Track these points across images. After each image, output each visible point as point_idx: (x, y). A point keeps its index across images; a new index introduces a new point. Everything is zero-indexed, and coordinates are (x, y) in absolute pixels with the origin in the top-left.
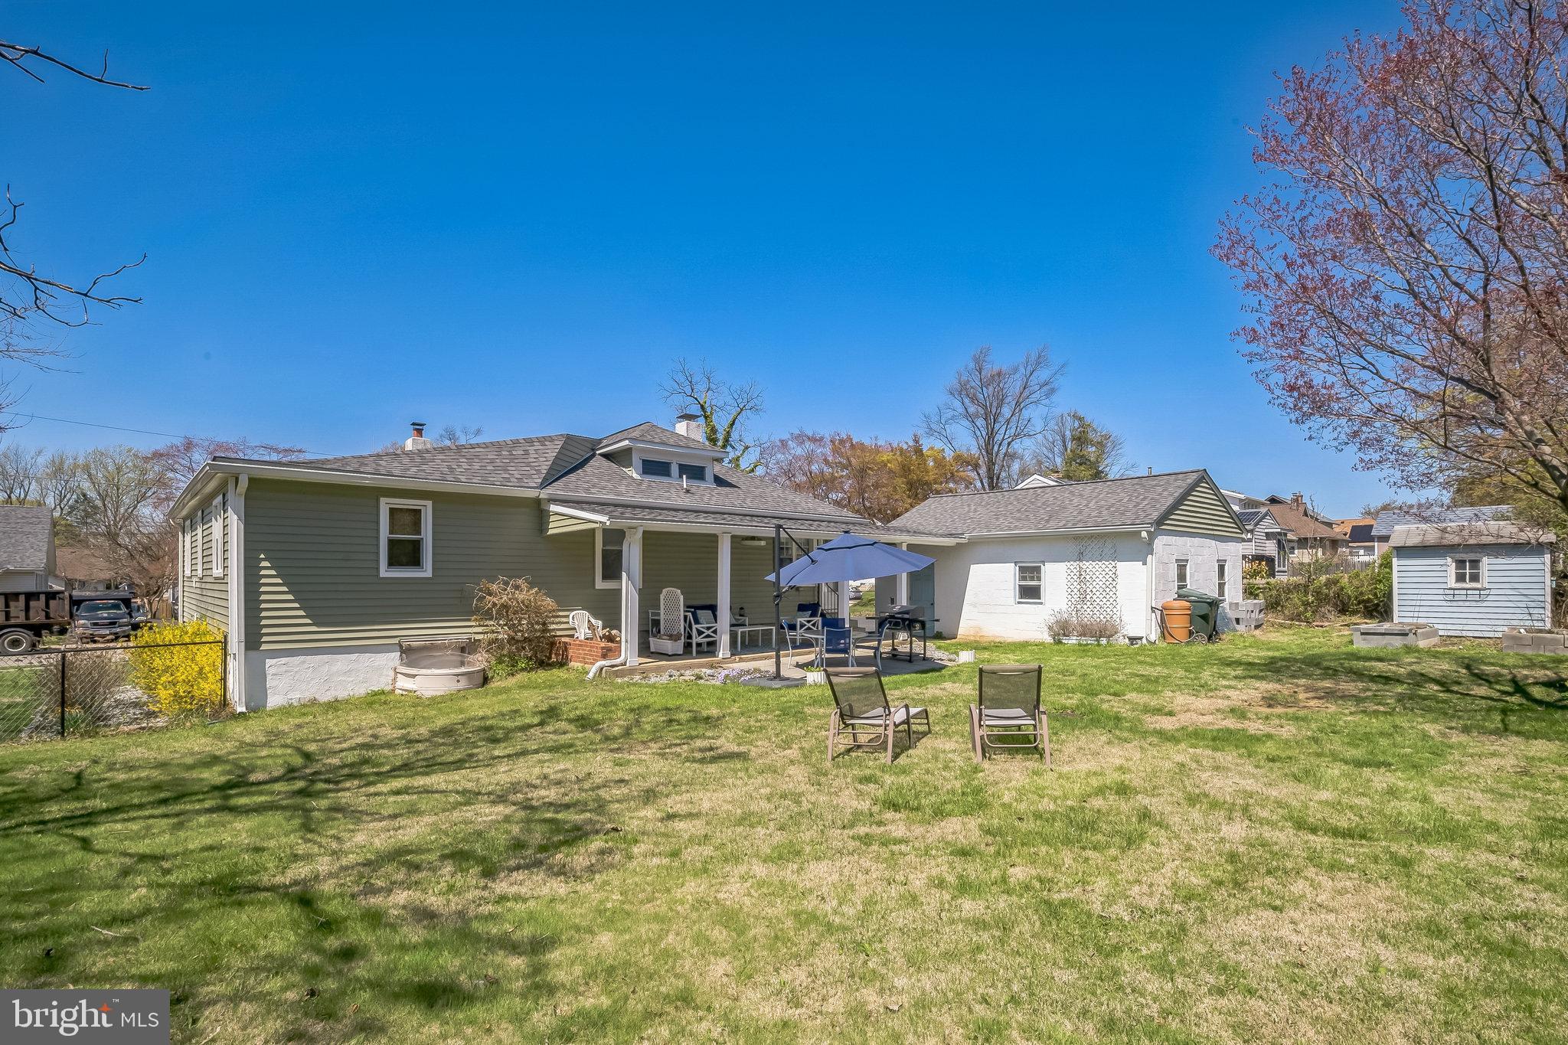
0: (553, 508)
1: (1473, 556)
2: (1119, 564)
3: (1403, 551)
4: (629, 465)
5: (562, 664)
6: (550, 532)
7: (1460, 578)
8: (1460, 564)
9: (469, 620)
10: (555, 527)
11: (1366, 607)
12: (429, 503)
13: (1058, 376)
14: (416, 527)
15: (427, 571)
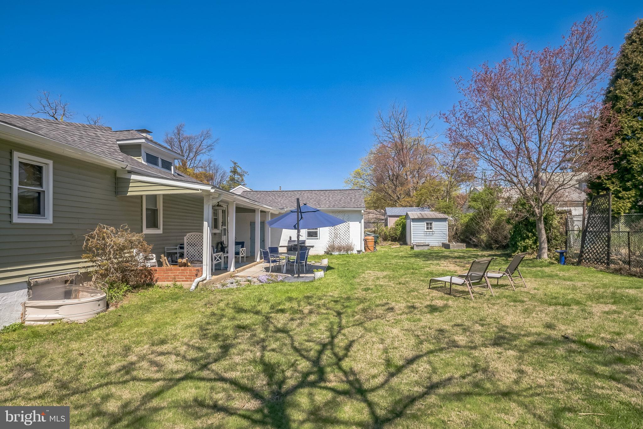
0: (133, 177)
1: (431, 222)
2: (350, 223)
3: (414, 220)
4: (140, 155)
5: (150, 285)
6: (129, 194)
7: (427, 228)
8: (427, 224)
9: (81, 258)
10: (133, 191)
11: (392, 238)
12: (50, 163)
13: (215, 143)
14: (39, 181)
15: (48, 219)
